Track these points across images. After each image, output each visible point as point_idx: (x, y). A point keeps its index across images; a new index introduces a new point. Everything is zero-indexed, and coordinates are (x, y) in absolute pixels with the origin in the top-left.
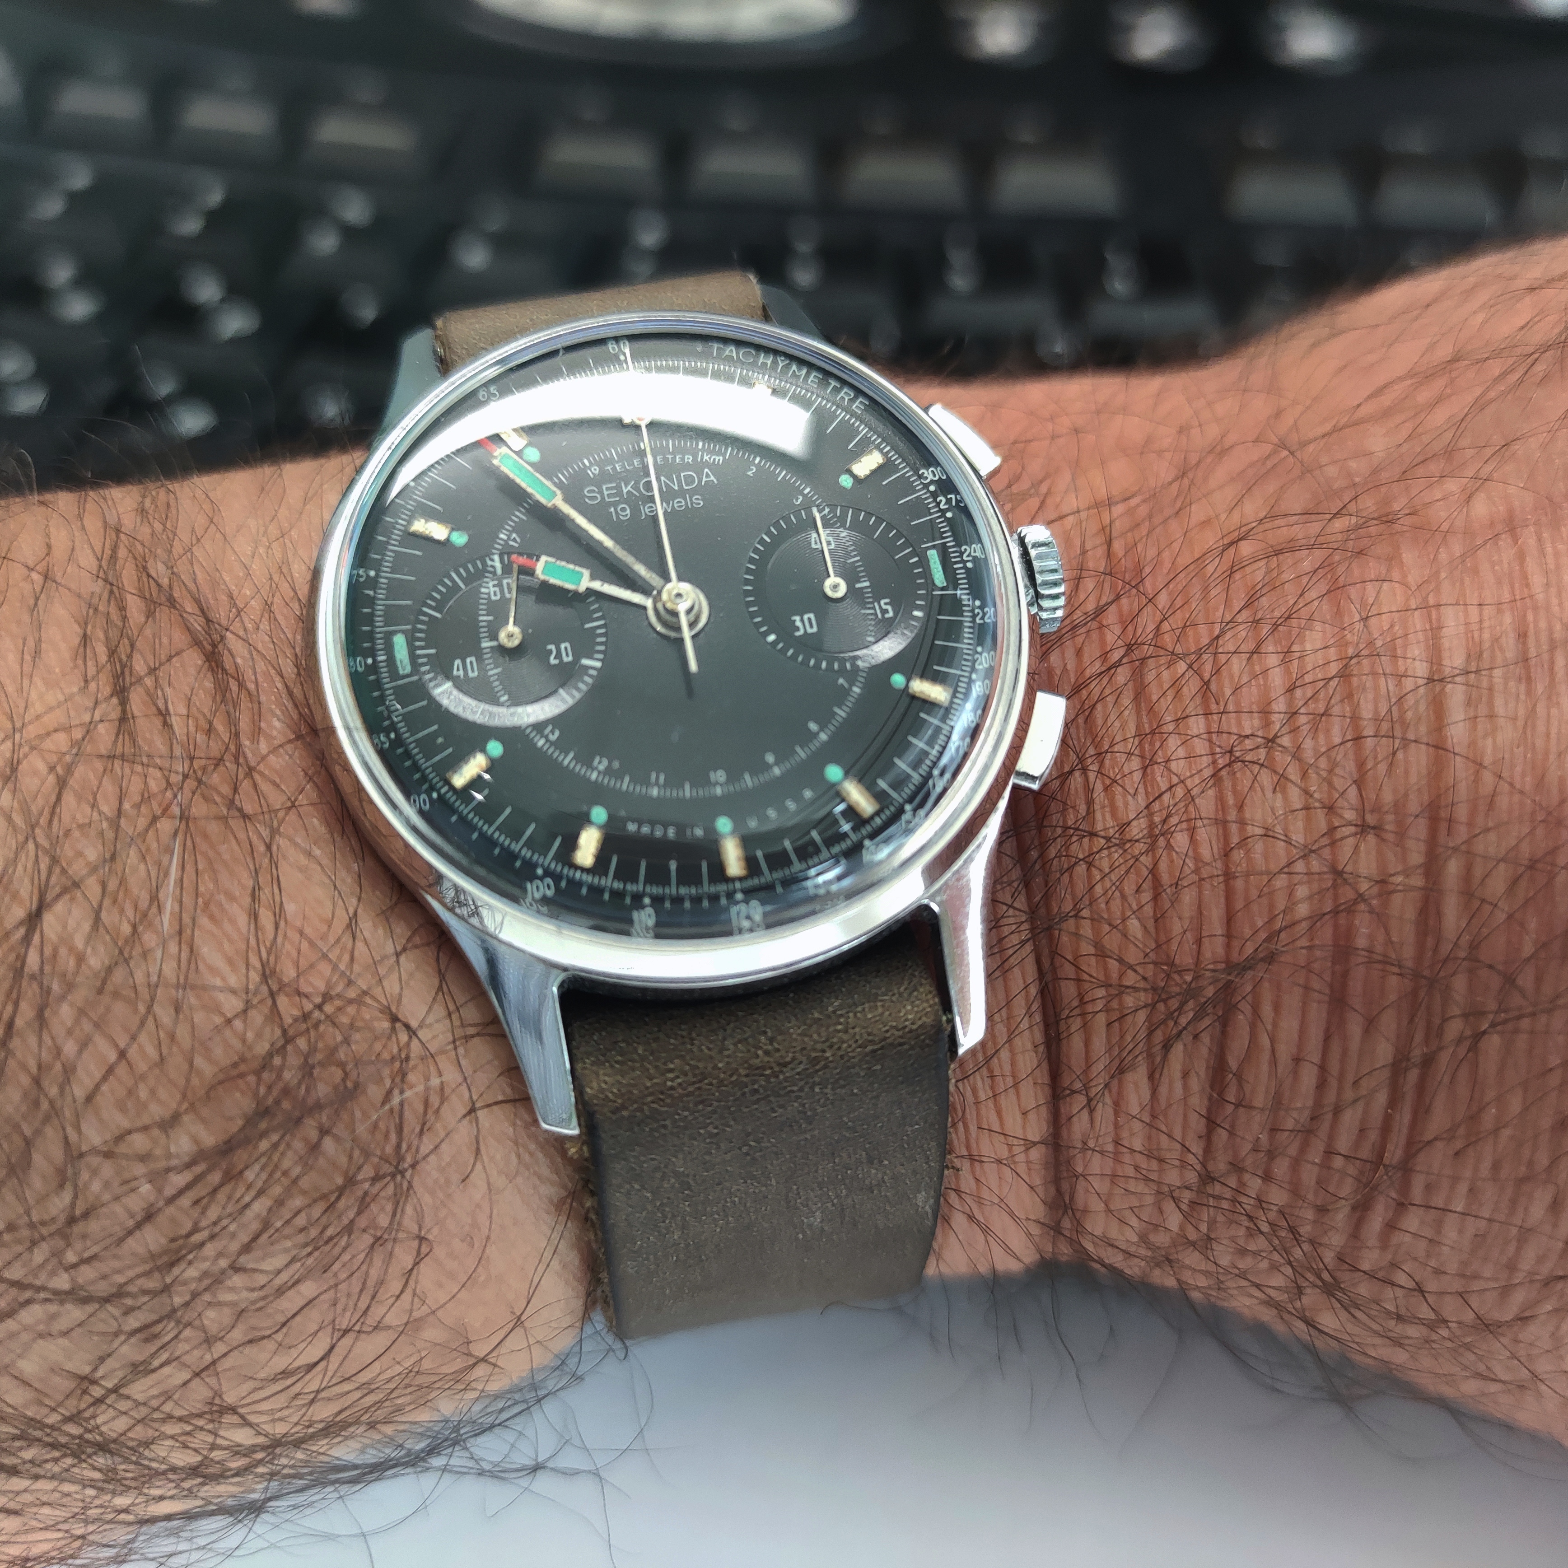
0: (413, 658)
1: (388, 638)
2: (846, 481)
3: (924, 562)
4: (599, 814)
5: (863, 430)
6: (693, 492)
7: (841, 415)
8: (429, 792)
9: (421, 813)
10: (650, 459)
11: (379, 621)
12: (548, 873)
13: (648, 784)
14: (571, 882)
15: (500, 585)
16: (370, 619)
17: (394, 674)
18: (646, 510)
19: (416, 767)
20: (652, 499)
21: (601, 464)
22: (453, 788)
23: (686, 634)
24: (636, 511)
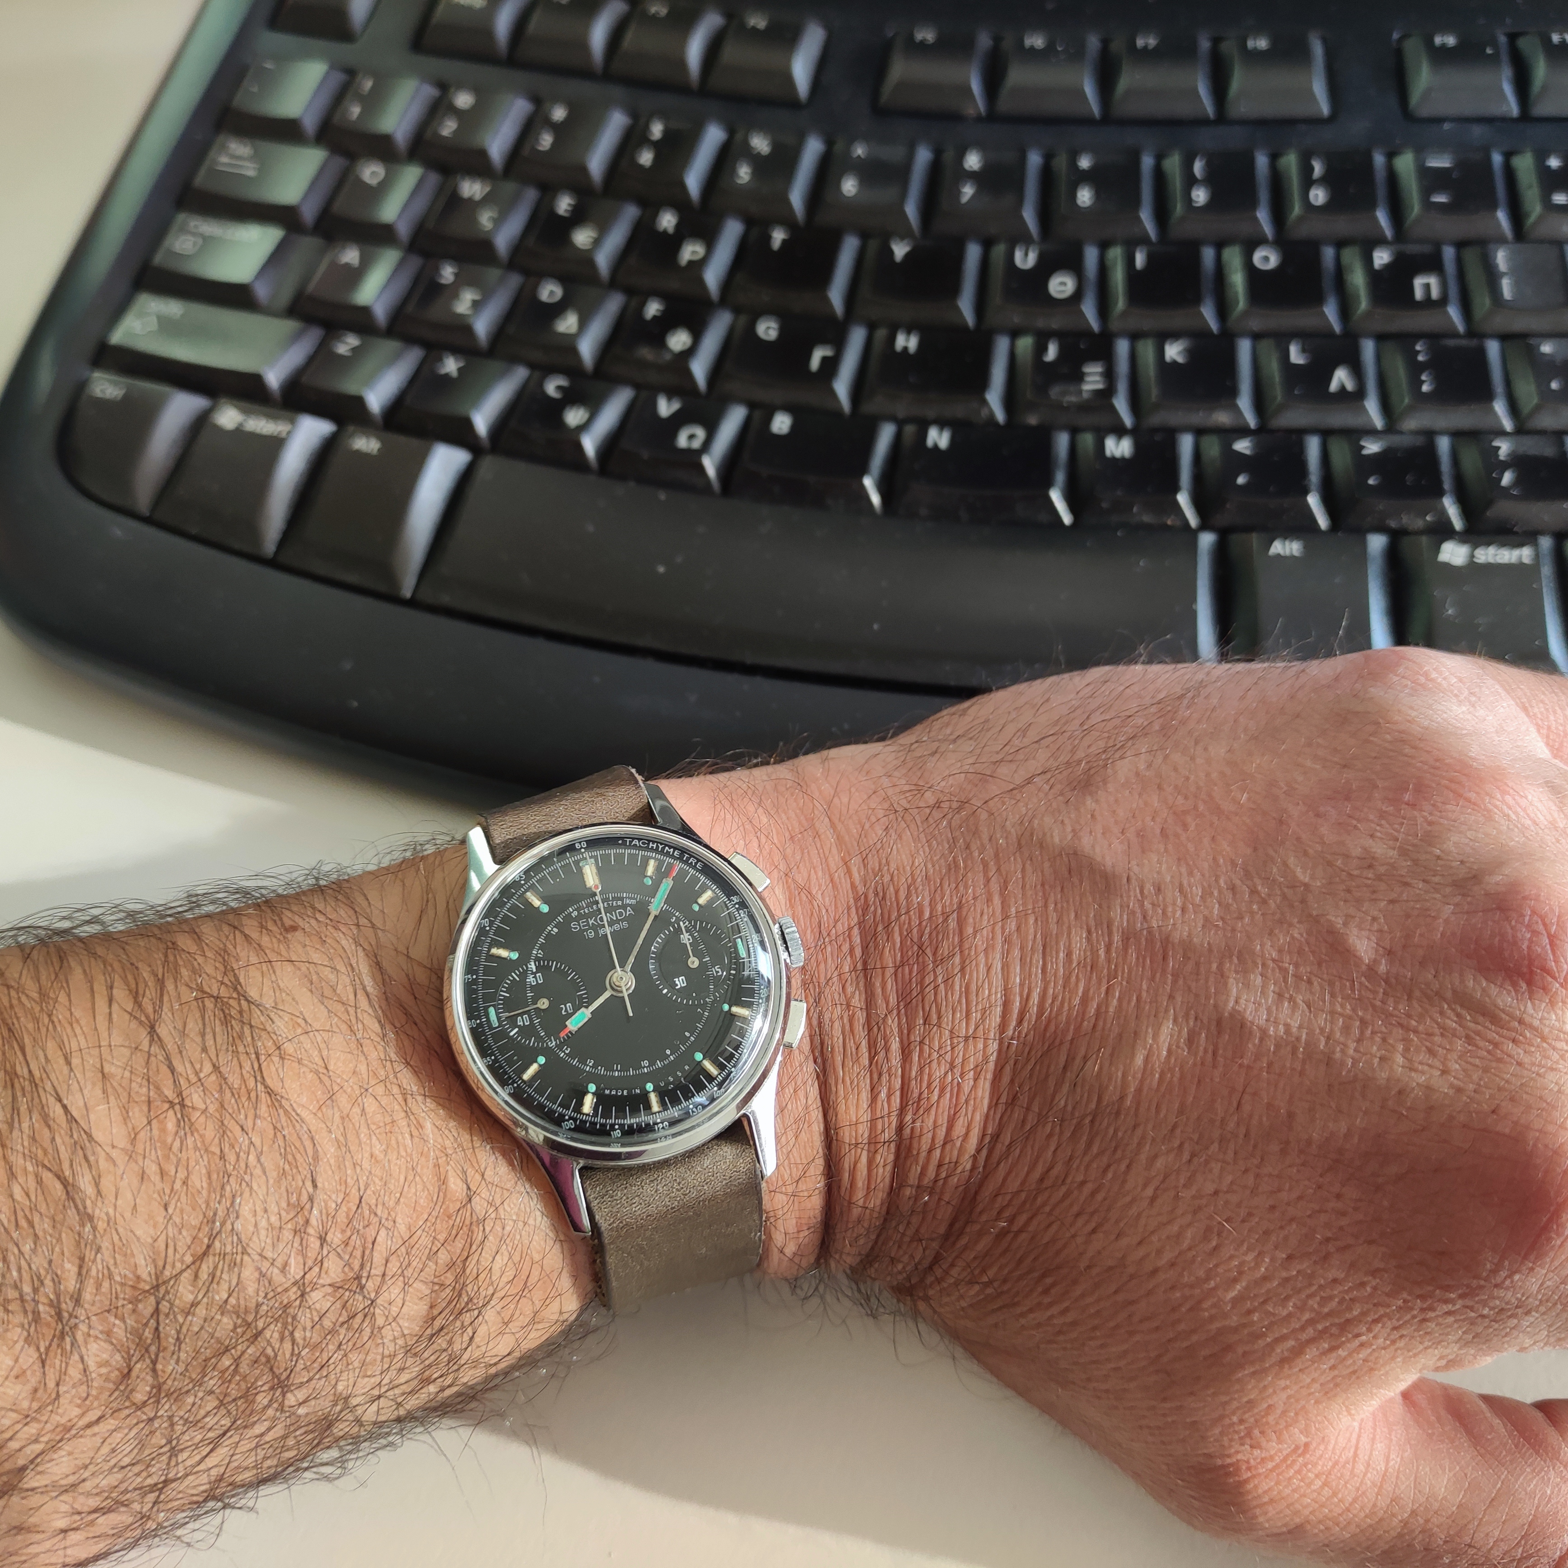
0: (499, 1018)
1: (486, 1009)
2: (696, 908)
3: (735, 946)
4: (592, 1088)
5: (703, 878)
6: (622, 921)
7: (692, 871)
8: (512, 1084)
9: (510, 1094)
10: (601, 905)
11: (481, 1002)
12: (571, 1118)
13: (613, 1071)
14: (581, 1121)
15: (535, 977)
16: (476, 1000)
17: (491, 1028)
18: (601, 932)
19: (505, 1073)
20: (603, 926)
21: (578, 909)
22: (523, 1081)
23: (625, 995)
24: (596, 933)
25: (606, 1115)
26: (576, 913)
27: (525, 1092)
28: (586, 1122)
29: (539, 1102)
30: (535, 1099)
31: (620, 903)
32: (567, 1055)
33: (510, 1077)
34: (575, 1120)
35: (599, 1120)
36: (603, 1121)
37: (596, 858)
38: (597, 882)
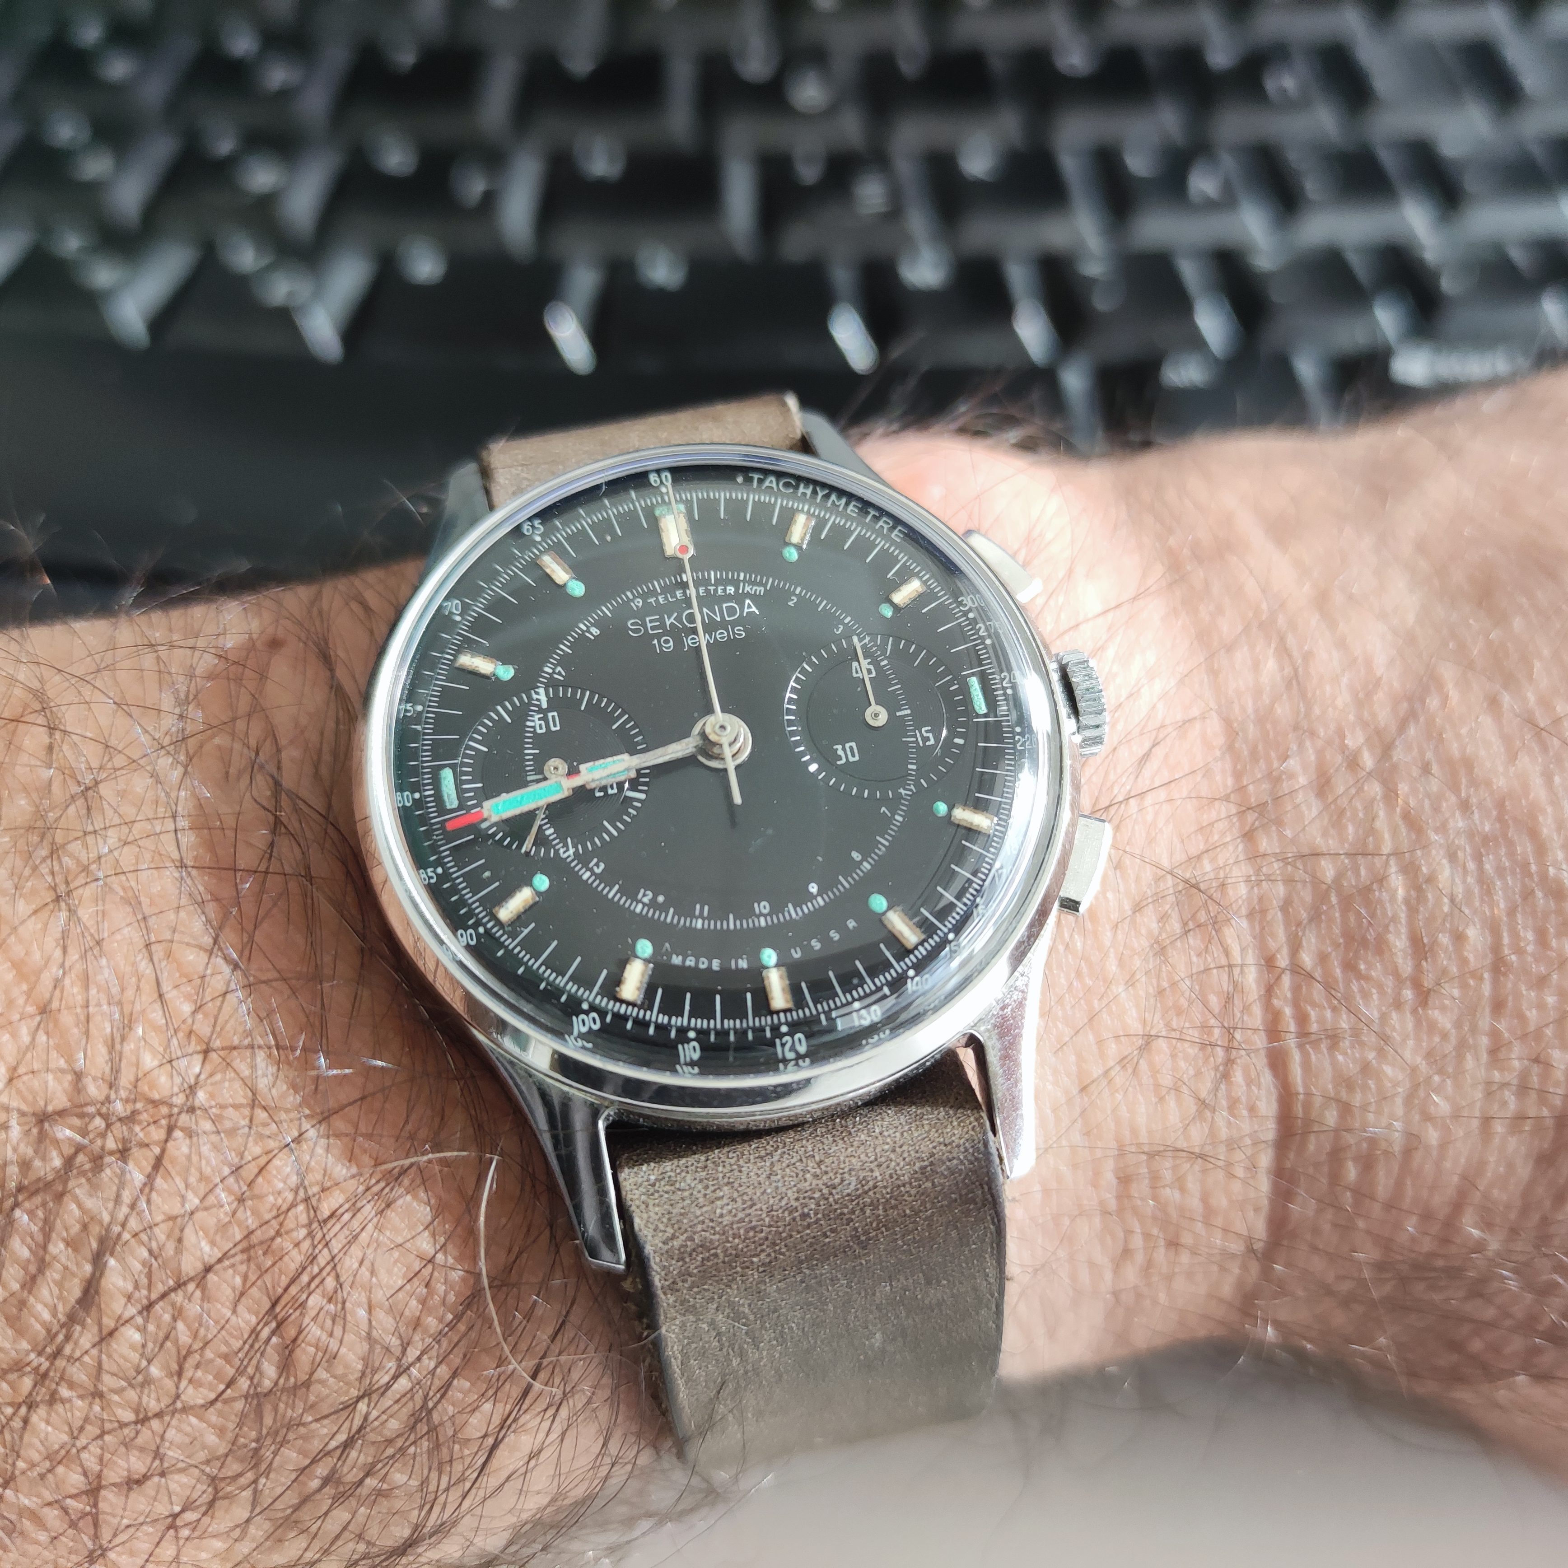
0: (460, 792)
1: (435, 773)
2: (886, 610)
3: (965, 690)
4: (645, 948)
5: (903, 558)
7: (881, 543)
8: (475, 927)
9: (468, 947)
10: (692, 592)
11: (426, 756)
13: (693, 916)
14: (616, 1015)
15: (545, 719)
16: (416, 754)
17: (442, 809)
18: (689, 642)
19: (462, 902)
21: (644, 596)
22: (499, 923)
23: (731, 766)
24: (679, 643)
25: (672, 1007)
26: (639, 602)
27: (501, 945)
28: (625, 1018)
29: (528, 969)
30: (521, 962)
31: (731, 590)
32: (597, 876)
33: (471, 914)
34: (602, 1013)
35: (655, 1016)
36: (663, 1019)
37: (688, 504)
38: (687, 540)
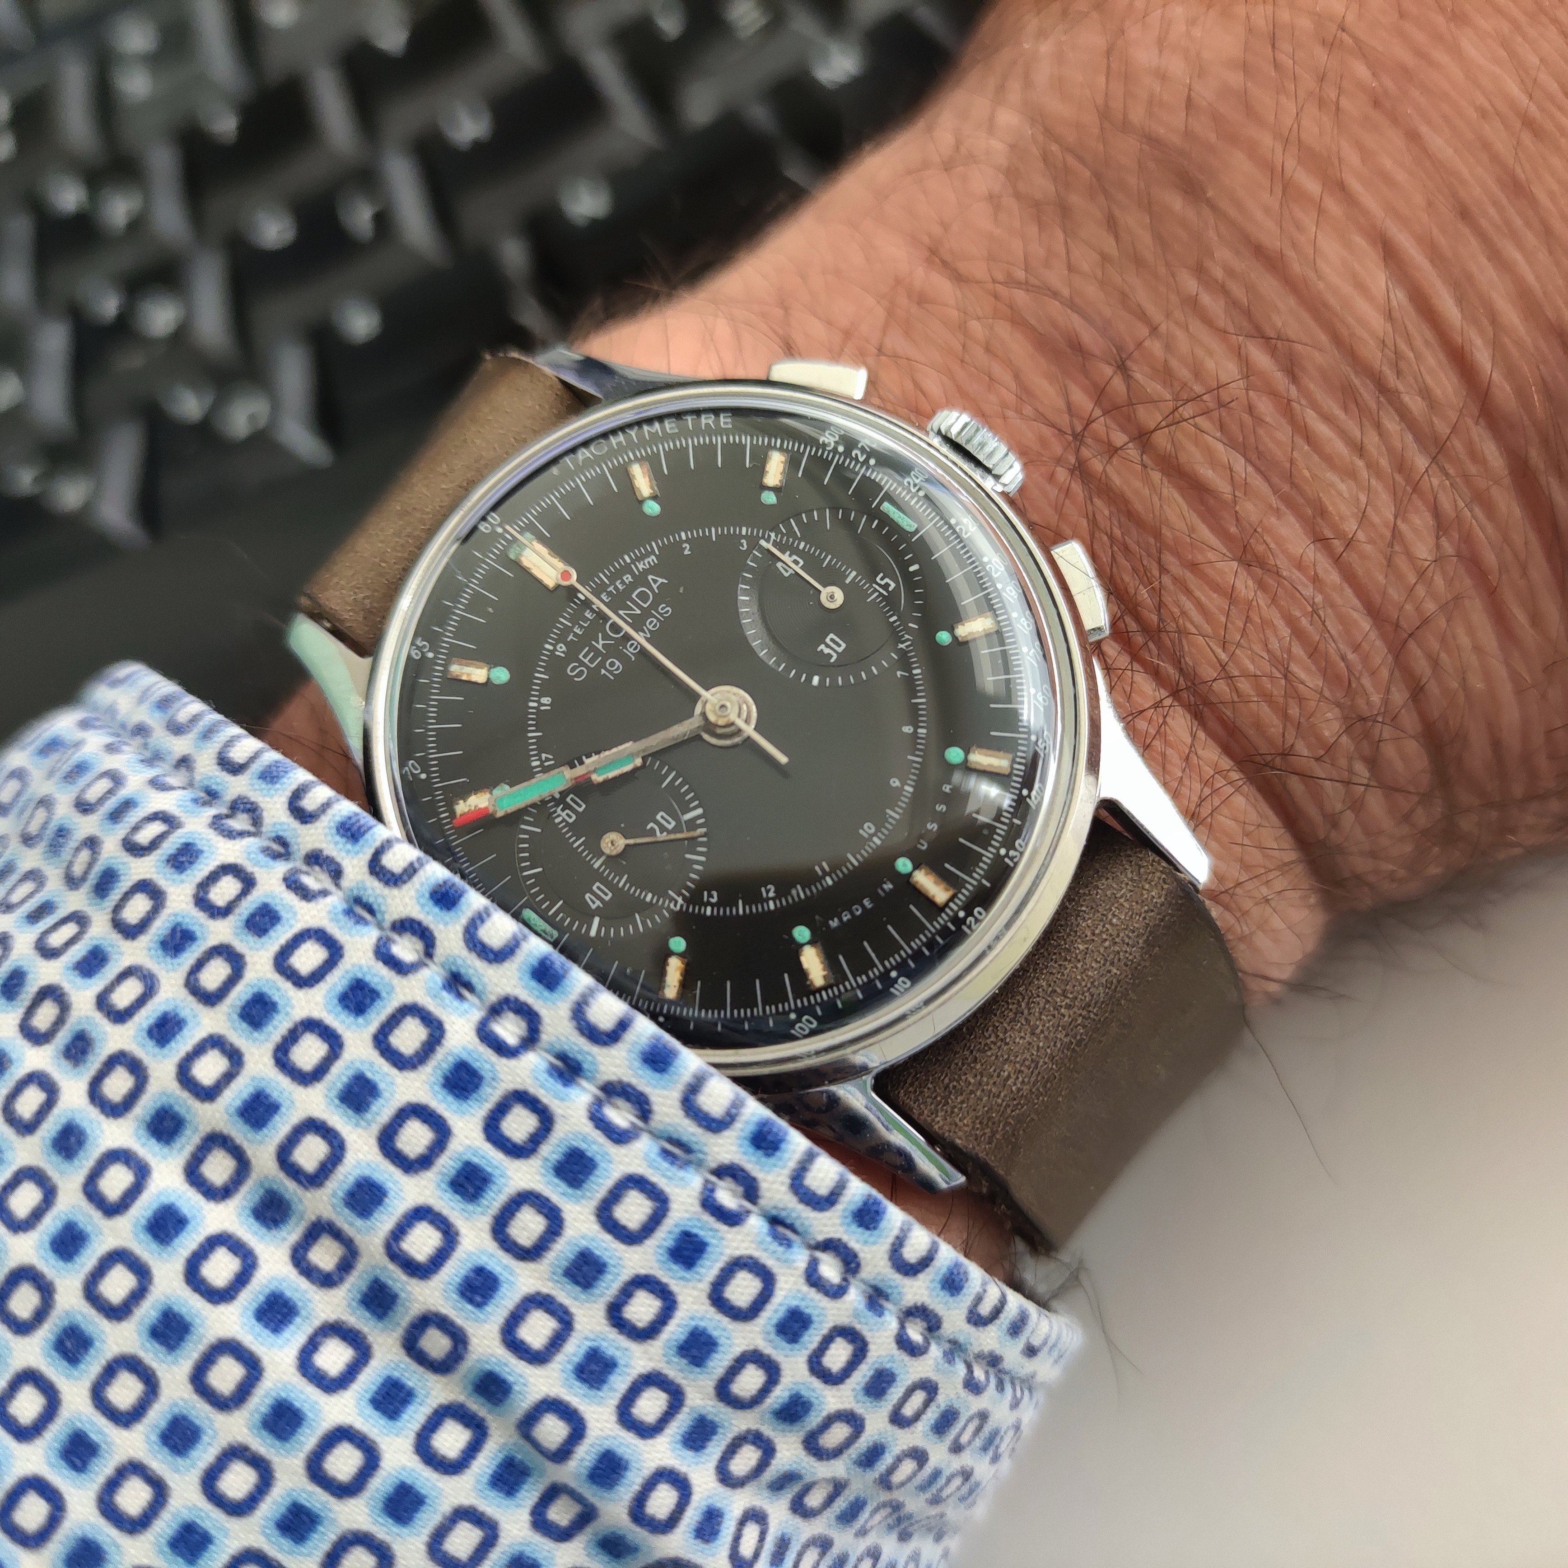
0: (551, 921)
2: (770, 498)
3: (886, 521)
4: (801, 933)
5: (747, 440)
7: (718, 441)
10: (597, 604)
12: (800, 1013)
13: (820, 879)
14: (822, 1004)
15: (567, 806)
18: (630, 651)
20: (627, 638)
21: (561, 639)
22: (670, 1002)
23: (749, 730)
24: (624, 658)
25: (861, 965)
26: (561, 648)
27: (688, 1019)
28: (832, 1001)
29: (724, 1022)
30: (714, 1022)
31: (628, 578)
32: (718, 905)
34: (809, 1010)
35: (854, 982)
36: (862, 979)
37: (530, 528)
38: (561, 566)
